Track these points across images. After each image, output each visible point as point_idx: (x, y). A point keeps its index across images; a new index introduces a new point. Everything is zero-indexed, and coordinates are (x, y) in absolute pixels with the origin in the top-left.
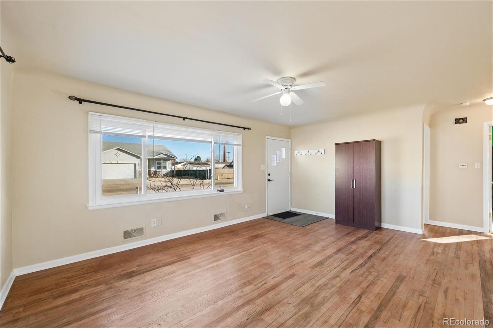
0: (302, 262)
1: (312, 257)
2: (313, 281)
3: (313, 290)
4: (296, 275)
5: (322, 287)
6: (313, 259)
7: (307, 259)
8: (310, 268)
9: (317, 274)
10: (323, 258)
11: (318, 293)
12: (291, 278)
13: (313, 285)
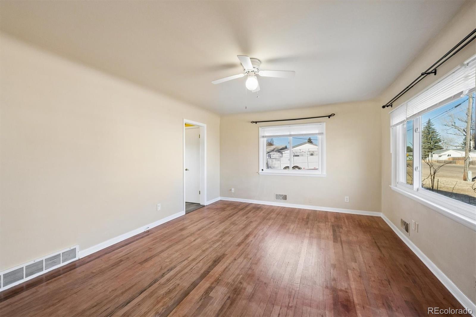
0: (235, 259)
1: (225, 269)
2: (223, 244)
3: (223, 239)
4: (237, 246)
5: (217, 242)
6: (224, 267)
7: (231, 265)
8: (227, 254)
9: (220, 250)
10: (213, 270)
11: (220, 238)
12: (239, 243)
13: (223, 241)
